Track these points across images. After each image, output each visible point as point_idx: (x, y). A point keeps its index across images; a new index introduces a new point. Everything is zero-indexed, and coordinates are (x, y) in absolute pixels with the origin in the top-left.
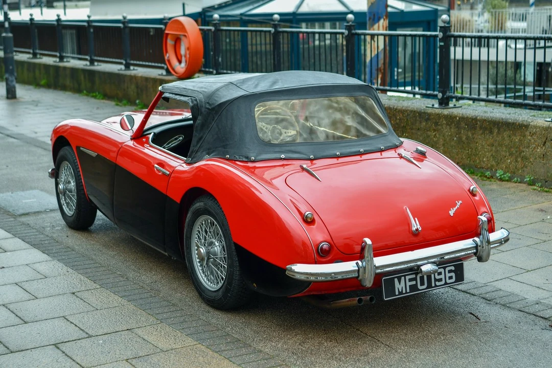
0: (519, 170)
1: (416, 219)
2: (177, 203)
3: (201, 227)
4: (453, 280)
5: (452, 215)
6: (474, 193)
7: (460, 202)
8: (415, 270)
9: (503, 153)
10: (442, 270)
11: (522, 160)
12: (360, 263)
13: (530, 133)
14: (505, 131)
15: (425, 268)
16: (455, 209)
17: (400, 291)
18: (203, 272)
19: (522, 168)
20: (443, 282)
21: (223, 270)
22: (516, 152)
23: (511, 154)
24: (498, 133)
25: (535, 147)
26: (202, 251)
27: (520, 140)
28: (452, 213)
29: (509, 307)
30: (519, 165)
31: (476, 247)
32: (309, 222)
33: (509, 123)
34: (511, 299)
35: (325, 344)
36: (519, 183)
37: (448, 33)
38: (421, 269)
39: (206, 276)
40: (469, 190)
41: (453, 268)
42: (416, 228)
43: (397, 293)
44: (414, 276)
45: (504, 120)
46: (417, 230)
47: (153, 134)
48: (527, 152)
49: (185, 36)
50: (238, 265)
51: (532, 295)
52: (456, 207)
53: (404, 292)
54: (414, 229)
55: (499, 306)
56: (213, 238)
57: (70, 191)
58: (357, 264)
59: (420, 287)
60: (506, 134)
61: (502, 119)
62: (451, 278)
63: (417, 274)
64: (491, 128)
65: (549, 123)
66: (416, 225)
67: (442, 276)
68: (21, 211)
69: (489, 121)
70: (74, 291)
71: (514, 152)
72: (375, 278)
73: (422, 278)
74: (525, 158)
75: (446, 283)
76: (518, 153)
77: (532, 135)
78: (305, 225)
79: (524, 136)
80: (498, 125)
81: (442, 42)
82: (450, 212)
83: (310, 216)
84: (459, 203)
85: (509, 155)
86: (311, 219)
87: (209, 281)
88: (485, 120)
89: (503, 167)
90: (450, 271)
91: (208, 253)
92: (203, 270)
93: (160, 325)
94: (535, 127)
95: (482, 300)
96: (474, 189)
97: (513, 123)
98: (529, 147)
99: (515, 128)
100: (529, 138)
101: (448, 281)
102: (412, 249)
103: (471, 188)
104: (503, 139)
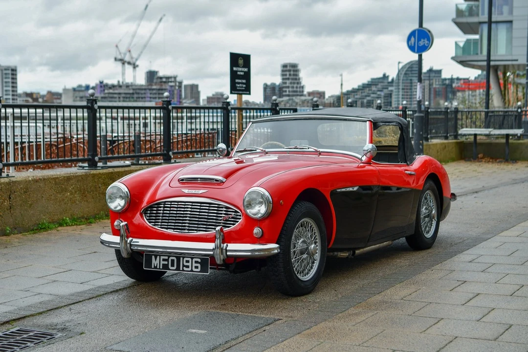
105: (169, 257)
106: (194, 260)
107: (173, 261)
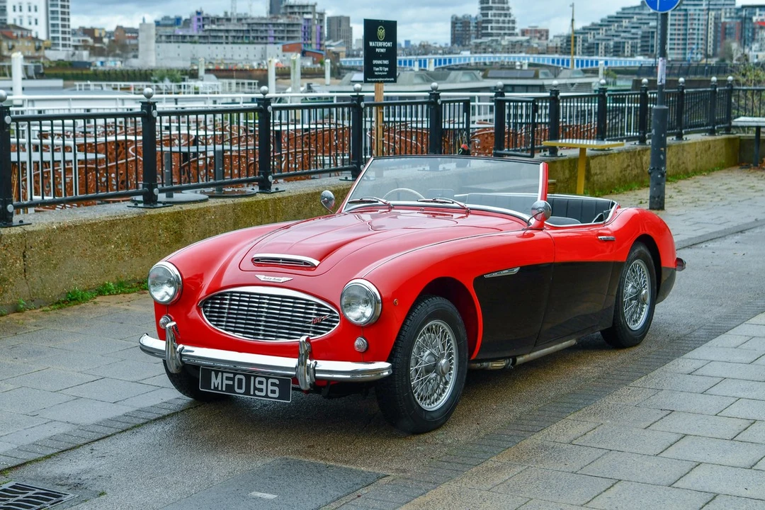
105: (235, 374)
106: (270, 381)
107: (240, 380)
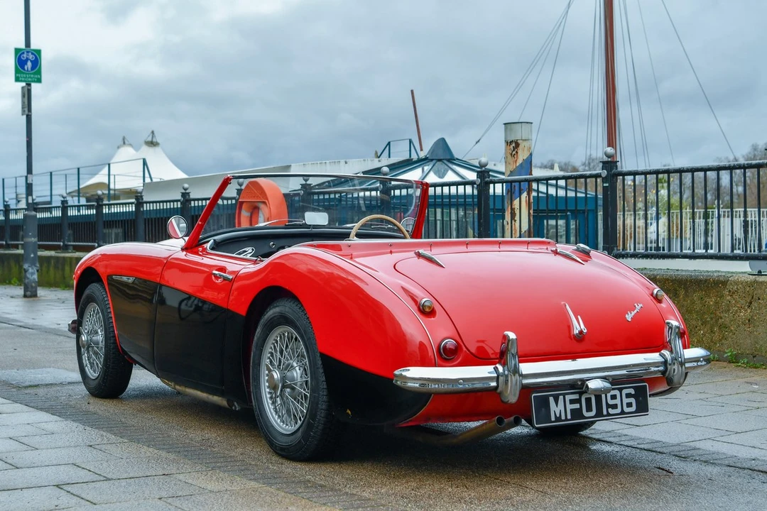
0: (715, 344)
1: (579, 317)
2: (242, 316)
3: (275, 347)
4: (633, 408)
5: (630, 320)
6: (659, 298)
7: (640, 305)
8: (579, 387)
9: (694, 323)
10: (617, 392)
11: (720, 328)
12: (500, 368)
13: (730, 291)
14: (695, 291)
15: (593, 385)
16: (633, 313)
17: (558, 416)
18: (276, 412)
19: (720, 340)
20: (619, 410)
21: (304, 402)
22: (712, 319)
23: (704, 323)
24: (686, 295)
25: (737, 311)
26: (275, 376)
27: (716, 303)
28: (629, 317)
29: (713, 463)
30: (716, 337)
31: (665, 363)
32: (427, 312)
33: (701, 281)
34: (715, 456)
35: (450, 490)
36: (717, 361)
37: (614, 171)
38: (587, 386)
39: (279, 416)
40: (652, 295)
41: (632, 391)
42: (579, 329)
43: (553, 419)
44: (576, 397)
45: (694, 277)
46: (581, 332)
47: (212, 241)
48: (726, 318)
49: (264, 203)
50: (325, 387)
51: (744, 453)
52: (635, 311)
53: (563, 418)
54: (576, 332)
55: (699, 462)
56: (291, 359)
57: (97, 343)
58: (496, 369)
59: (586, 414)
60: (696, 296)
61: (691, 276)
62: (629, 405)
63: (581, 394)
64: (676, 290)
65: (754, 277)
66: (578, 326)
67: (617, 401)
68: (27, 384)
69: (672, 281)
70: (91, 444)
71: (708, 319)
72: (520, 392)
73: (588, 401)
74: (723, 327)
75: (623, 412)
76: (714, 320)
77: (732, 293)
78: (421, 316)
79: (722, 296)
80: (685, 284)
81: (606, 183)
82: (627, 316)
83: (427, 304)
84: (638, 307)
85: (702, 324)
86: (429, 307)
87: (283, 422)
88: (668, 280)
89: (694, 341)
90: (628, 396)
91: (283, 378)
92: (275, 408)
93: (211, 472)
94: (736, 283)
95: (674, 457)
96: (659, 293)
97: (706, 281)
98: (729, 310)
99: (708, 287)
100: (729, 298)
101: (626, 410)
102: (574, 358)
103: (655, 292)
104: (693, 303)
